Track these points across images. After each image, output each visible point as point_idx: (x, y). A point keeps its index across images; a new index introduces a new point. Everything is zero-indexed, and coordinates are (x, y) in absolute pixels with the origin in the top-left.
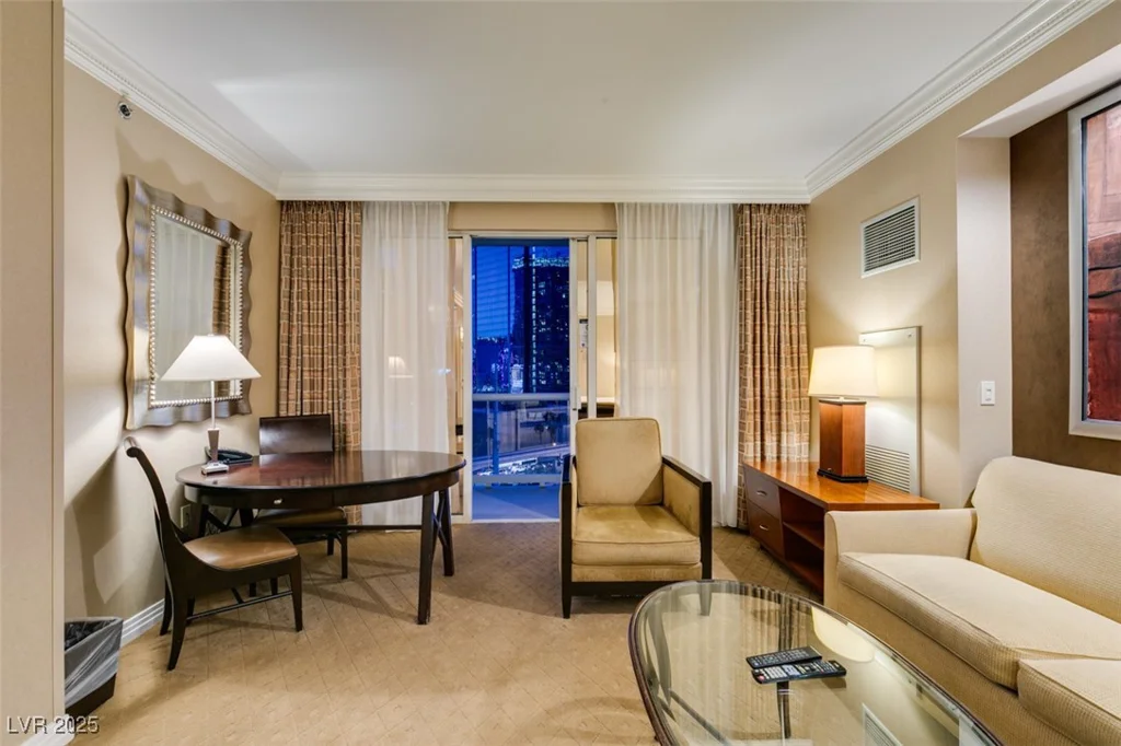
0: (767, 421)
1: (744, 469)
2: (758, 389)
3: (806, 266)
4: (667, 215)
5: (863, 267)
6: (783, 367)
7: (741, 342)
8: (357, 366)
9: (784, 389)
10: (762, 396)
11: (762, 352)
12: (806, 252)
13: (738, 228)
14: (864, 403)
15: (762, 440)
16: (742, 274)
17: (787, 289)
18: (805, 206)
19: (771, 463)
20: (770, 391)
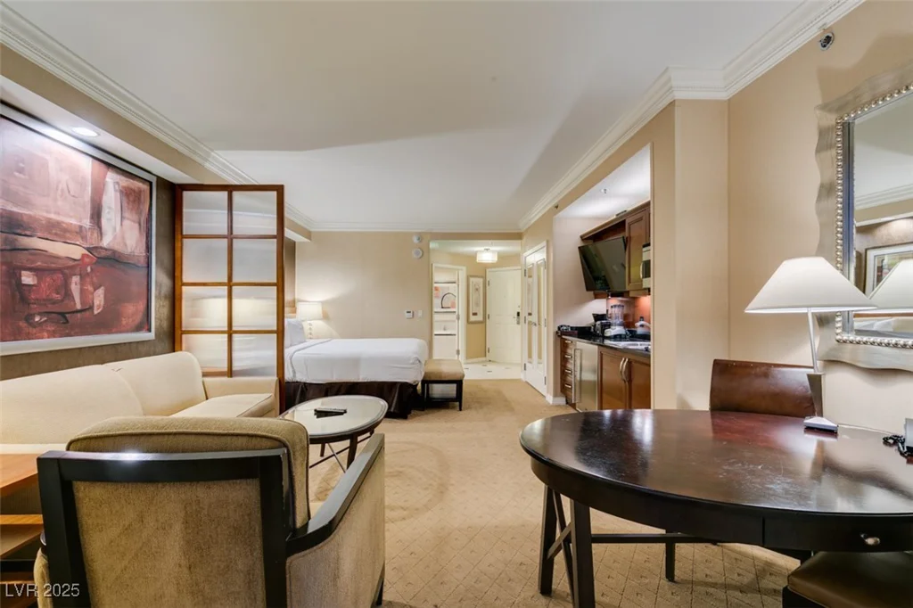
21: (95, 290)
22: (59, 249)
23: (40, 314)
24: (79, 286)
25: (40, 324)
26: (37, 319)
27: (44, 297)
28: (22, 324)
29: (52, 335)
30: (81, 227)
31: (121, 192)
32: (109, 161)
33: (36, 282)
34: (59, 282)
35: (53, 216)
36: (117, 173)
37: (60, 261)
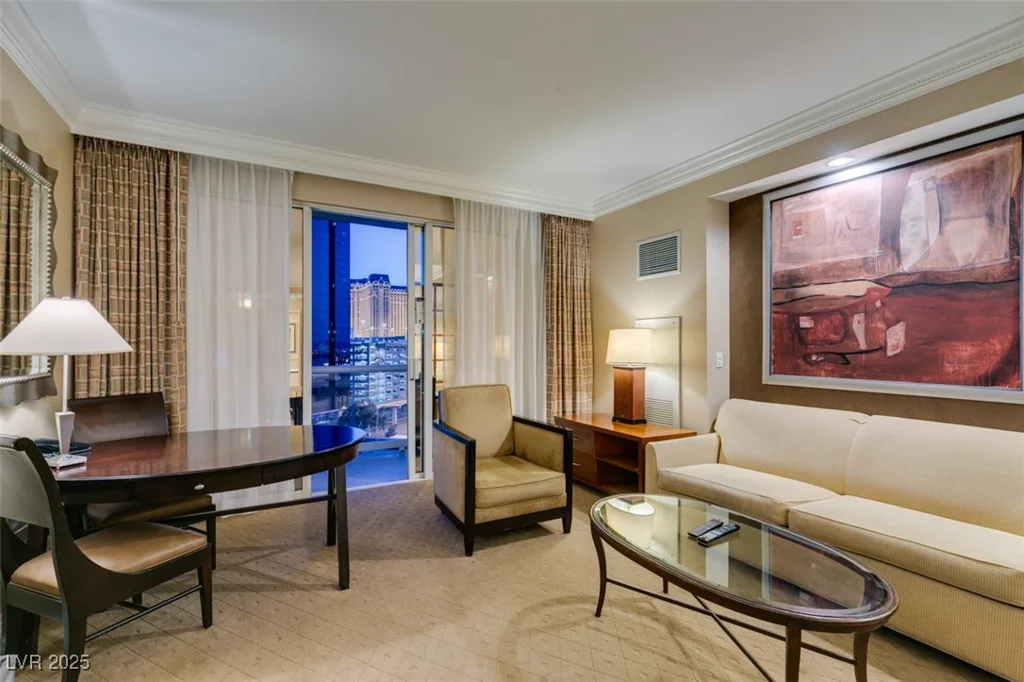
0: (567, 384)
2: (560, 359)
3: (590, 268)
5: (638, 274)
6: (577, 342)
7: (547, 323)
8: (183, 338)
9: (577, 360)
10: (563, 365)
11: (563, 331)
13: (545, 232)
14: (644, 369)
15: (563, 399)
16: (548, 270)
18: (589, 222)
19: (569, 416)
20: (568, 361)
21: (888, 327)
22: (837, 290)
23: (817, 354)
24: (863, 325)
25: (817, 363)
26: (814, 358)
27: (821, 337)
28: (801, 362)
29: (831, 374)
30: (865, 260)
31: (939, 187)
32: (913, 159)
33: (813, 325)
34: (837, 323)
35: (830, 260)
36: (931, 165)
37: (839, 302)
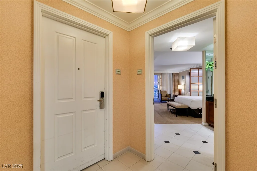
1: (173, 95)
4: (167, 74)
5: (182, 79)
7: (173, 84)
11: (175, 85)
12: (178, 77)
13: (173, 75)
14: (182, 89)
16: (173, 79)
17: (177, 80)
18: (178, 73)
19: (175, 94)
20: (175, 89)
